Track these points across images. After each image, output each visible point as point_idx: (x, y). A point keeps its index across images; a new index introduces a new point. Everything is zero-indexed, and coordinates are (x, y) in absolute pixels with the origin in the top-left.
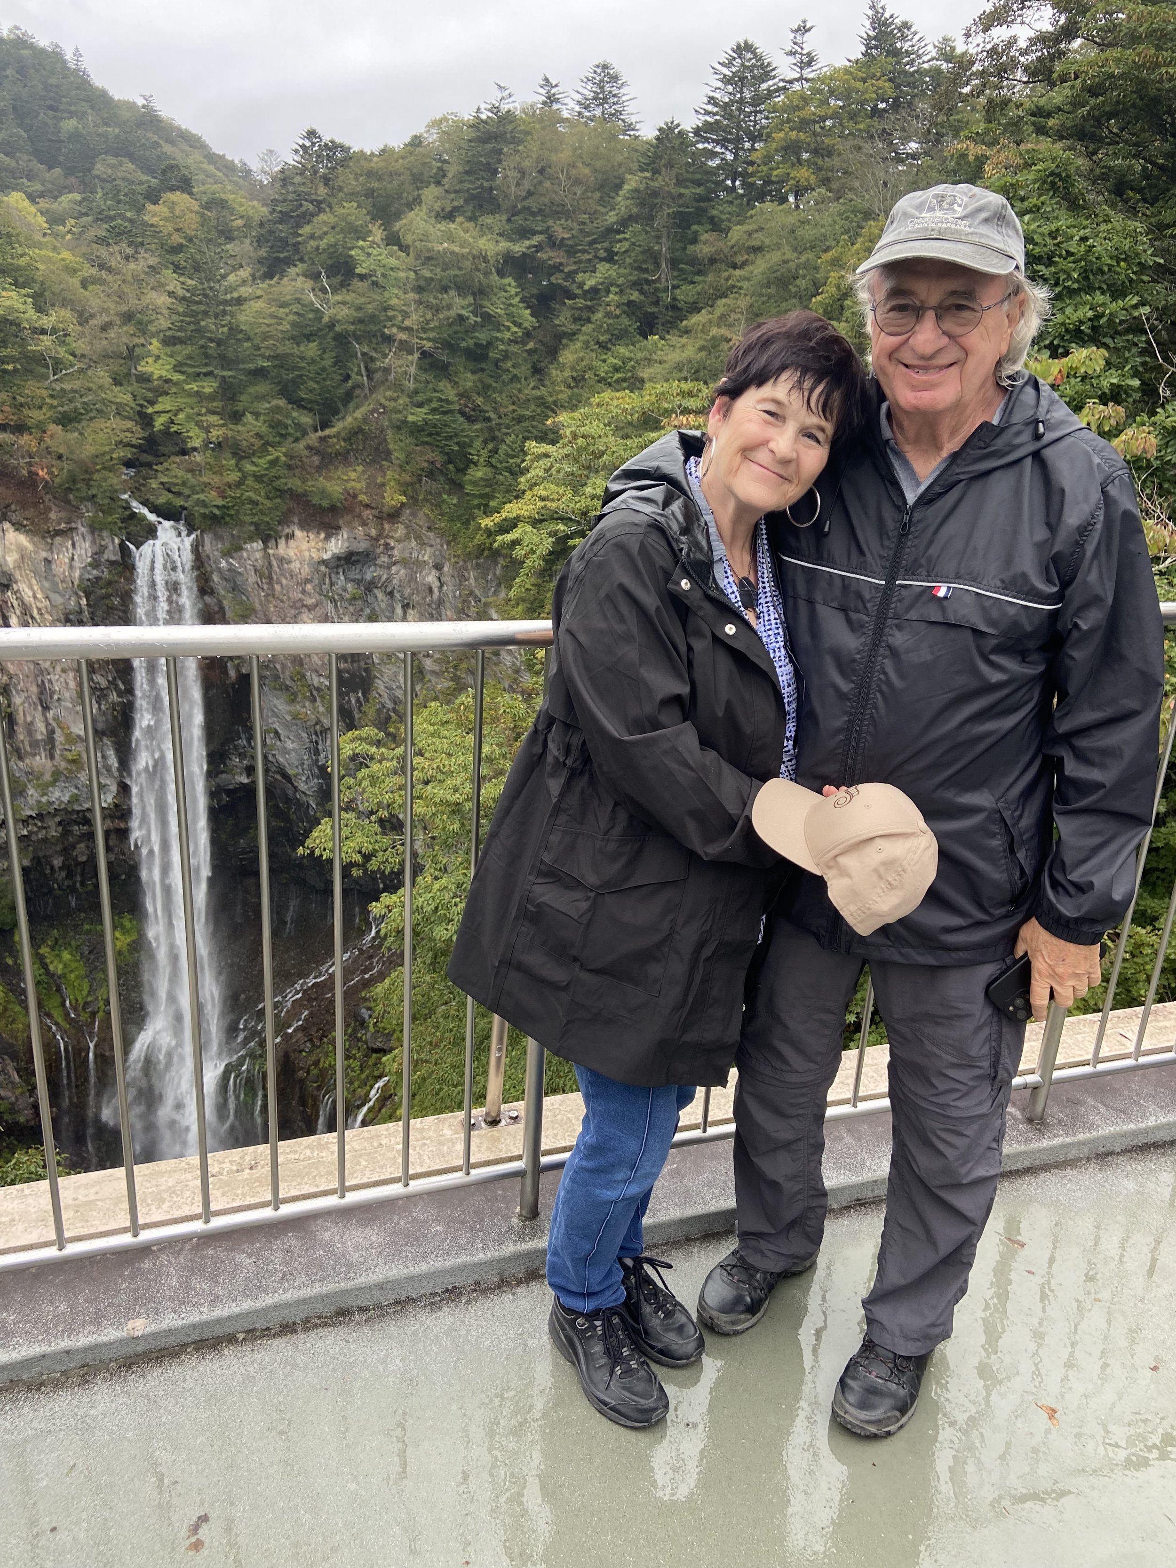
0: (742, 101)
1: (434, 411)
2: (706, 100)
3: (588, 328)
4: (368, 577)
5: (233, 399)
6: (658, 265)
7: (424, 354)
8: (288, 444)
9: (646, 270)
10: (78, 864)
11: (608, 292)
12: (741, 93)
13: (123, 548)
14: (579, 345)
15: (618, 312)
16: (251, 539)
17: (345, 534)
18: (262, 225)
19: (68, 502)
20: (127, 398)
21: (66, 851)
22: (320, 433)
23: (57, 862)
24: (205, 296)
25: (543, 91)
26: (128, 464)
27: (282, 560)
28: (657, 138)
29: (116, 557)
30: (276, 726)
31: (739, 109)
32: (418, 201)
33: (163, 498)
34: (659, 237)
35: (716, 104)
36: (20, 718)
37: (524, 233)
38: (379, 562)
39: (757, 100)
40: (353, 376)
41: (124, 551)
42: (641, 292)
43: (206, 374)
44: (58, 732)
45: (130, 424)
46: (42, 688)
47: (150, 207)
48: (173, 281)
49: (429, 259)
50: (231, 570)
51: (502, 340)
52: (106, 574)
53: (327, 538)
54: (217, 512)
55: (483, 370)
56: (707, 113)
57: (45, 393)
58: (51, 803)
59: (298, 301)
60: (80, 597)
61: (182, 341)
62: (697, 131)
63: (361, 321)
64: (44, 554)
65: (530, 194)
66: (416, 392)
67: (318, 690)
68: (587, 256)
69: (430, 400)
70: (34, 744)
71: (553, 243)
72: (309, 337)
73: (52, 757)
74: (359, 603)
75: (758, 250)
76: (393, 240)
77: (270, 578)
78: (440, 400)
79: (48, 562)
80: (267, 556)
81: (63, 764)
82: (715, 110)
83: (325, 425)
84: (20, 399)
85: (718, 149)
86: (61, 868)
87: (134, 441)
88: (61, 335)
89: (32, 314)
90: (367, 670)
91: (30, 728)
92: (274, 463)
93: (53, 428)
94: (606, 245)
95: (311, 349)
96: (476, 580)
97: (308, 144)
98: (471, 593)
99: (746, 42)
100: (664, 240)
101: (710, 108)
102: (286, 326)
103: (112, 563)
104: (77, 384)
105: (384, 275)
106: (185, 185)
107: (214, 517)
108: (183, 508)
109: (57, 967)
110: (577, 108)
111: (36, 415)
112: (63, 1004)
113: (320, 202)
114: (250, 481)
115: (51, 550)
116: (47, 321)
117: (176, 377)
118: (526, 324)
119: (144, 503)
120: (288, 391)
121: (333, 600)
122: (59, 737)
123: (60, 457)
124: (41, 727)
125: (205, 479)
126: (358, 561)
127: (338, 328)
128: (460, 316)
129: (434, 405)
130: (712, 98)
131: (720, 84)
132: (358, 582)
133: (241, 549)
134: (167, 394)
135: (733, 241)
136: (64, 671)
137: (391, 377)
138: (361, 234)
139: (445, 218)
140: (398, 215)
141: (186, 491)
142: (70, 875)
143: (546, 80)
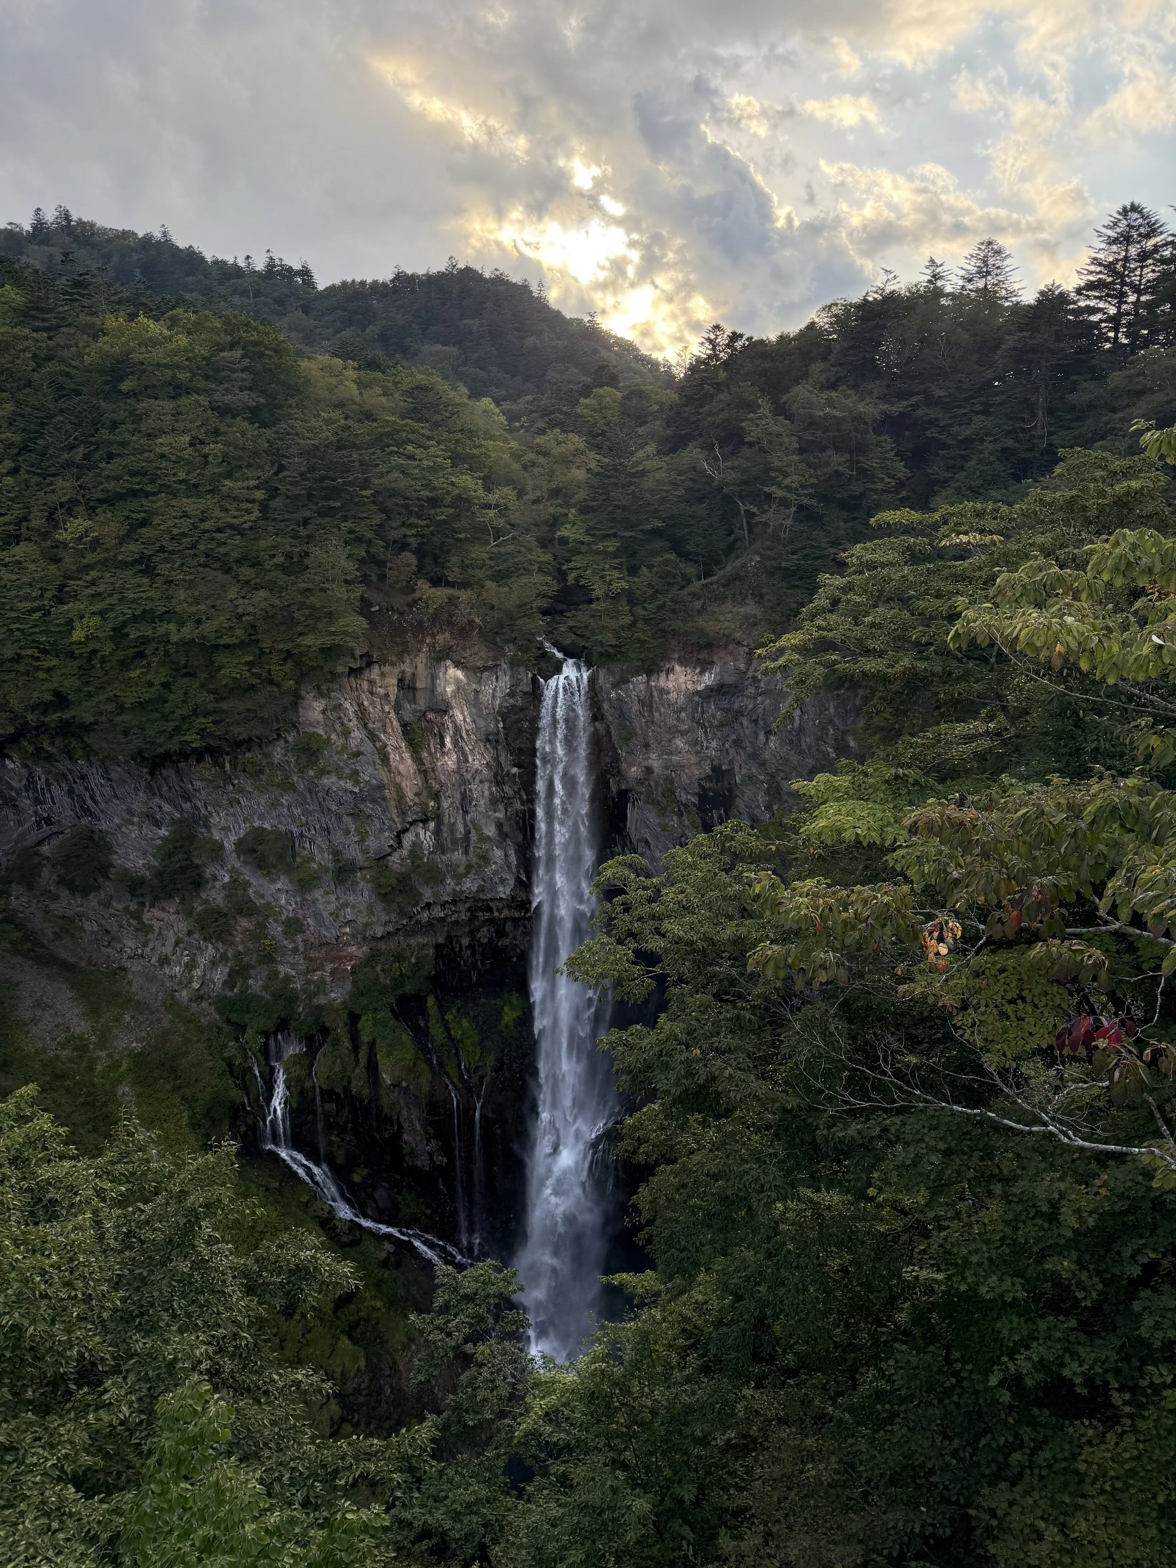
0: (1126, 259)
1: (806, 556)
2: (1088, 261)
3: (959, 476)
4: (736, 706)
5: (634, 554)
6: (1034, 416)
7: (801, 508)
8: (674, 591)
9: (1022, 419)
10: (480, 944)
11: (982, 440)
12: (1127, 250)
13: (534, 681)
14: (951, 491)
15: (992, 459)
16: (637, 673)
17: (717, 669)
18: (671, 409)
19: (496, 643)
20: (548, 557)
21: (472, 934)
22: (703, 581)
23: (465, 942)
24: (616, 470)
25: (928, 271)
26: (545, 612)
27: (663, 691)
28: (1038, 301)
29: (528, 689)
30: (647, 836)
31: (1124, 267)
32: (805, 375)
33: (569, 640)
34: (1037, 388)
35: (1100, 264)
36: (446, 819)
37: (902, 395)
38: (746, 693)
39: (1143, 256)
40: (736, 531)
41: (534, 682)
42: (1016, 440)
43: (609, 536)
44: (473, 831)
45: (548, 579)
46: (464, 795)
47: (583, 400)
48: (593, 460)
49: (812, 423)
50: (619, 699)
51: (875, 491)
52: (520, 703)
53: (702, 673)
54: (611, 651)
55: (855, 519)
56: (1091, 273)
57: (485, 556)
58: (463, 892)
59: (694, 468)
60: (498, 722)
61: (593, 510)
62: (1079, 291)
63: (747, 483)
64: (474, 686)
65: (909, 361)
66: (791, 541)
67: (685, 805)
68: (963, 411)
69: (805, 548)
70: (454, 841)
71: (930, 401)
72: (700, 500)
73: (466, 853)
74: (726, 730)
75: (1139, 394)
76: (780, 410)
77: (651, 707)
78: (812, 547)
79: (477, 692)
80: (649, 687)
81: (475, 859)
82: (1098, 269)
83: (707, 574)
84: (467, 562)
85: (1101, 305)
86: (468, 947)
87: (550, 594)
88: (503, 509)
89: (481, 493)
90: (730, 790)
91: (452, 827)
92: (661, 608)
93: (490, 584)
94: (982, 399)
95: (701, 509)
96: (836, 708)
97: (712, 337)
98: (831, 721)
99: (1133, 205)
100: (1041, 391)
101: (1093, 268)
102: (680, 492)
103: (526, 693)
104: (511, 548)
105: (770, 442)
106: (613, 381)
107: (609, 656)
108: (584, 647)
109: (457, 1033)
110: (961, 283)
111: (479, 574)
112: (459, 1066)
113: (718, 385)
114: (640, 624)
115: (479, 683)
116: (493, 498)
117: (588, 539)
118: (901, 475)
119: (555, 644)
120: (677, 547)
121: (703, 726)
122: (473, 836)
123: (493, 607)
124: (460, 827)
125: (603, 623)
126: (727, 693)
127: (725, 490)
128: (836, 471)
129: (807, 551)
130: (1095, 259)
131: (1103, 245)
132: (727, 711)
133: (627, 681)
134: (579, 553)
135: (1112, 386)
136: (481, 782)
137: (770, 530)
138: (752, 407)
139: (828, 388)
140: (787, 390)
141: (588, 634)
142: (473, 954)
143: (932, 261)
